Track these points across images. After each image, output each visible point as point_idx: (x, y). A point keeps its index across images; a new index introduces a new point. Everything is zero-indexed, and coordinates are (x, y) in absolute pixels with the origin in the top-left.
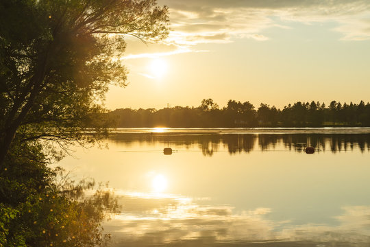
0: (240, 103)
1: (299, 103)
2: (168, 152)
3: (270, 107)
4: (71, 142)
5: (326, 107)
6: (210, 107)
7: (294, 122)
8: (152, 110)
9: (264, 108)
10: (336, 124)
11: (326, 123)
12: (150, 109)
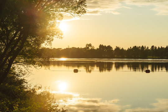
0: (105, 46)
1: (136, 46)
2: (76, 71)
3: (121, 48)
4: (30, 66)
5: (149, 49)
6: (90, 48)
7: (133, 56)
8: (60, 49)
9: (117, 49)
10: (154, 57)
11: (149, 57)
12: (59, 48)
